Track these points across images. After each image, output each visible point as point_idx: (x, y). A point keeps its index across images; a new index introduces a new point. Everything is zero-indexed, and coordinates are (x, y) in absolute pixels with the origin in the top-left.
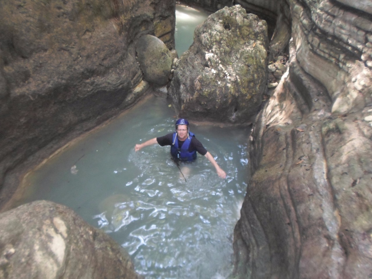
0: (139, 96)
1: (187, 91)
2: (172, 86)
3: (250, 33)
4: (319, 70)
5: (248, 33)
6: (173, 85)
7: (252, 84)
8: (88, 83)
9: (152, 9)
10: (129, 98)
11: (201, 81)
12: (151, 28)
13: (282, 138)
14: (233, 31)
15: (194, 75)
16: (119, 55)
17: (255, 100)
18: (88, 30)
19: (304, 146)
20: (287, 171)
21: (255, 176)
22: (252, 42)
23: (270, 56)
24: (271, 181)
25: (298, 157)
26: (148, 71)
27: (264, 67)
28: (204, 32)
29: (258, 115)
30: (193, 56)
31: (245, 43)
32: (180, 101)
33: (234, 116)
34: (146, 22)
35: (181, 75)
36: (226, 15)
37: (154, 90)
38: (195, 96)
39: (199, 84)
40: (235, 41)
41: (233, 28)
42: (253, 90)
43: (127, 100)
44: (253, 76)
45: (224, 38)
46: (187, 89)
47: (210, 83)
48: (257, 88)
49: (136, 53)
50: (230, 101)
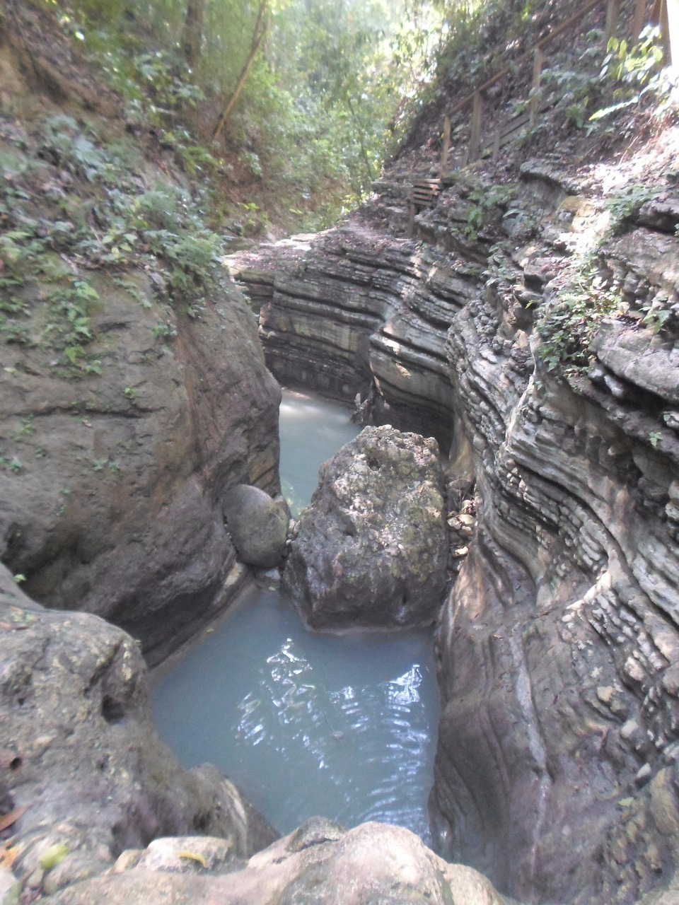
0: (234, 590)
1: (321, 579)
2: (289, 569)
3: (412, 470)
4: (515, 543)
5: (408, 471)
6: (291, 566)
7: (425, 556)
8: (164, 586)
9: (244, 440)
10: (219, 599)
11: (343, 560)
12: (244, 471)
13: (478, 649)
14: (384, 471)
15: (329, 550)
16: (205, 531)
17: (435, 582)
18: (164, 504)
19: (504, 658)
20: (487, 696)
21: (447, 710)
22: (417, 483)
23: (449, 502)
24: (469, 714)
25: (498, 675)
26: (247, 546)
27: (442, 524)
28: (337, 476)
29: (443, 607)
30: (323, 518)
31: (406, 487)
32: (308, 597)
33: (402, 613)
34: (237, 463)
35: (306, 550)
36: (371, 446)
37: (255, 576)
38: (334, 587)
39: (340, 566)
40: (390, 486)
41: (384, 466)
42: (429, 565)
43: (215, 603)
44: (425, 541)
45: (372, 484)
46: (319, 575)
47: (357, 562)
48: (435, 560)
49: (225, 518)
50: (393, 589)
